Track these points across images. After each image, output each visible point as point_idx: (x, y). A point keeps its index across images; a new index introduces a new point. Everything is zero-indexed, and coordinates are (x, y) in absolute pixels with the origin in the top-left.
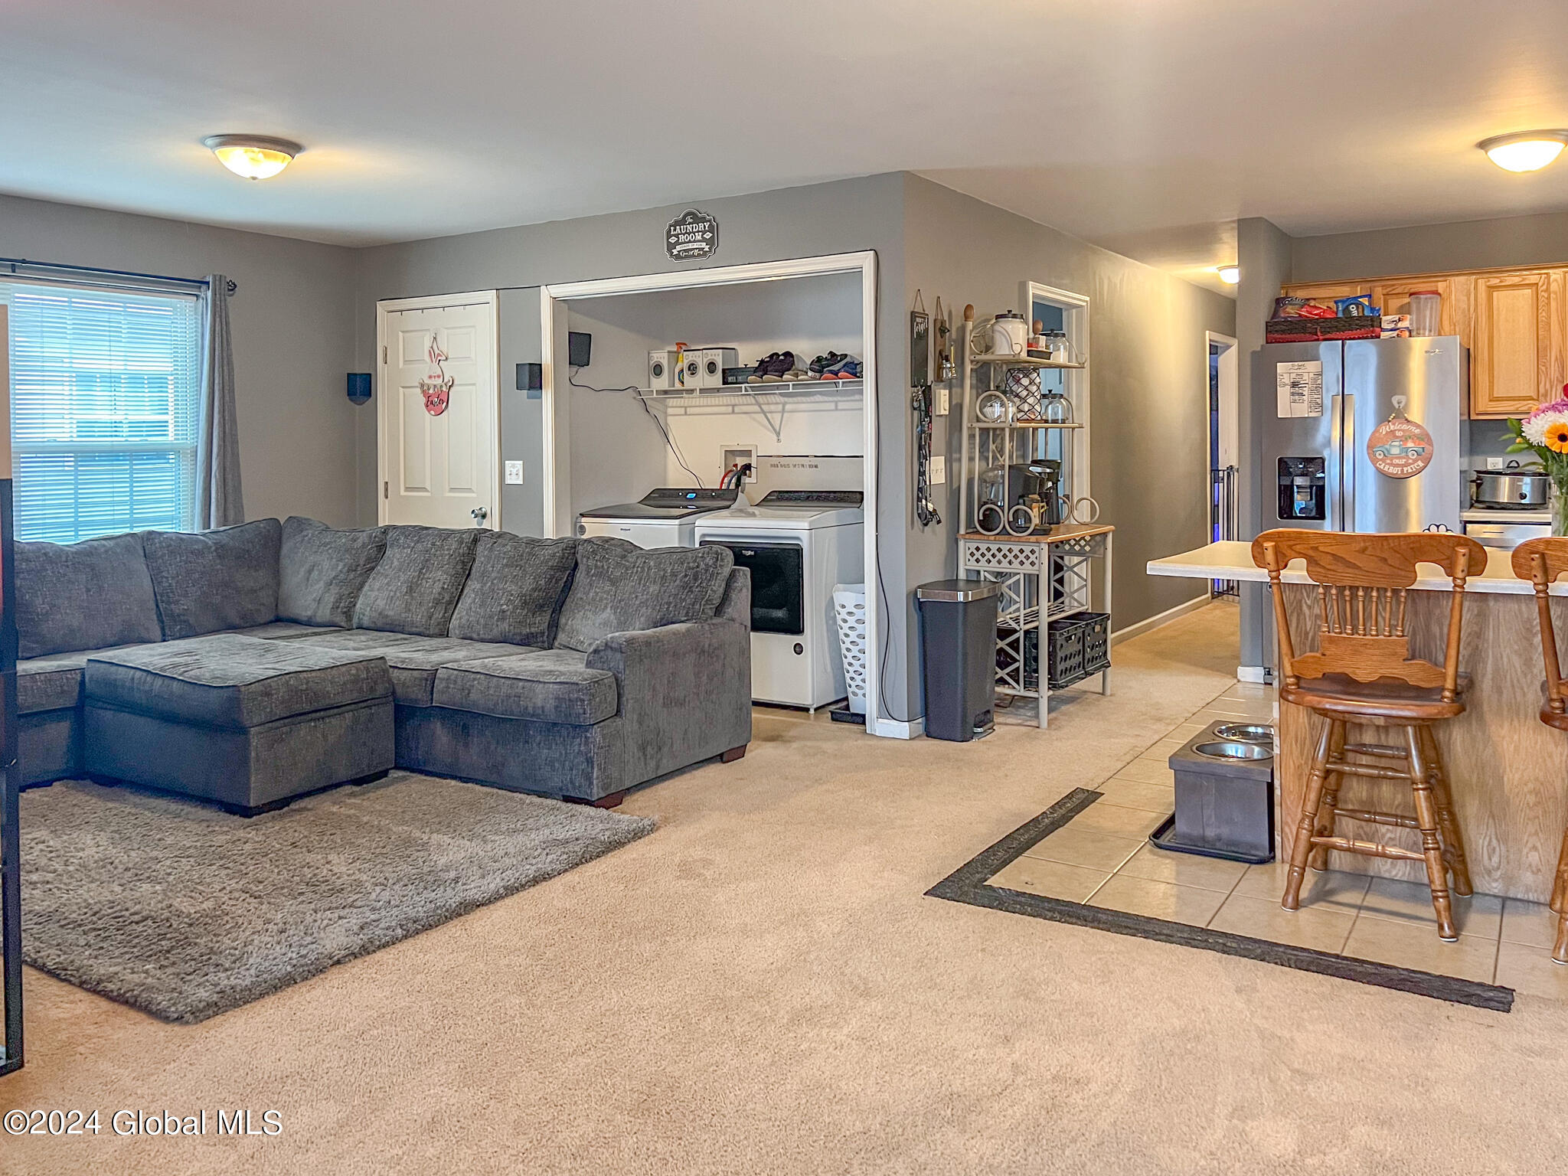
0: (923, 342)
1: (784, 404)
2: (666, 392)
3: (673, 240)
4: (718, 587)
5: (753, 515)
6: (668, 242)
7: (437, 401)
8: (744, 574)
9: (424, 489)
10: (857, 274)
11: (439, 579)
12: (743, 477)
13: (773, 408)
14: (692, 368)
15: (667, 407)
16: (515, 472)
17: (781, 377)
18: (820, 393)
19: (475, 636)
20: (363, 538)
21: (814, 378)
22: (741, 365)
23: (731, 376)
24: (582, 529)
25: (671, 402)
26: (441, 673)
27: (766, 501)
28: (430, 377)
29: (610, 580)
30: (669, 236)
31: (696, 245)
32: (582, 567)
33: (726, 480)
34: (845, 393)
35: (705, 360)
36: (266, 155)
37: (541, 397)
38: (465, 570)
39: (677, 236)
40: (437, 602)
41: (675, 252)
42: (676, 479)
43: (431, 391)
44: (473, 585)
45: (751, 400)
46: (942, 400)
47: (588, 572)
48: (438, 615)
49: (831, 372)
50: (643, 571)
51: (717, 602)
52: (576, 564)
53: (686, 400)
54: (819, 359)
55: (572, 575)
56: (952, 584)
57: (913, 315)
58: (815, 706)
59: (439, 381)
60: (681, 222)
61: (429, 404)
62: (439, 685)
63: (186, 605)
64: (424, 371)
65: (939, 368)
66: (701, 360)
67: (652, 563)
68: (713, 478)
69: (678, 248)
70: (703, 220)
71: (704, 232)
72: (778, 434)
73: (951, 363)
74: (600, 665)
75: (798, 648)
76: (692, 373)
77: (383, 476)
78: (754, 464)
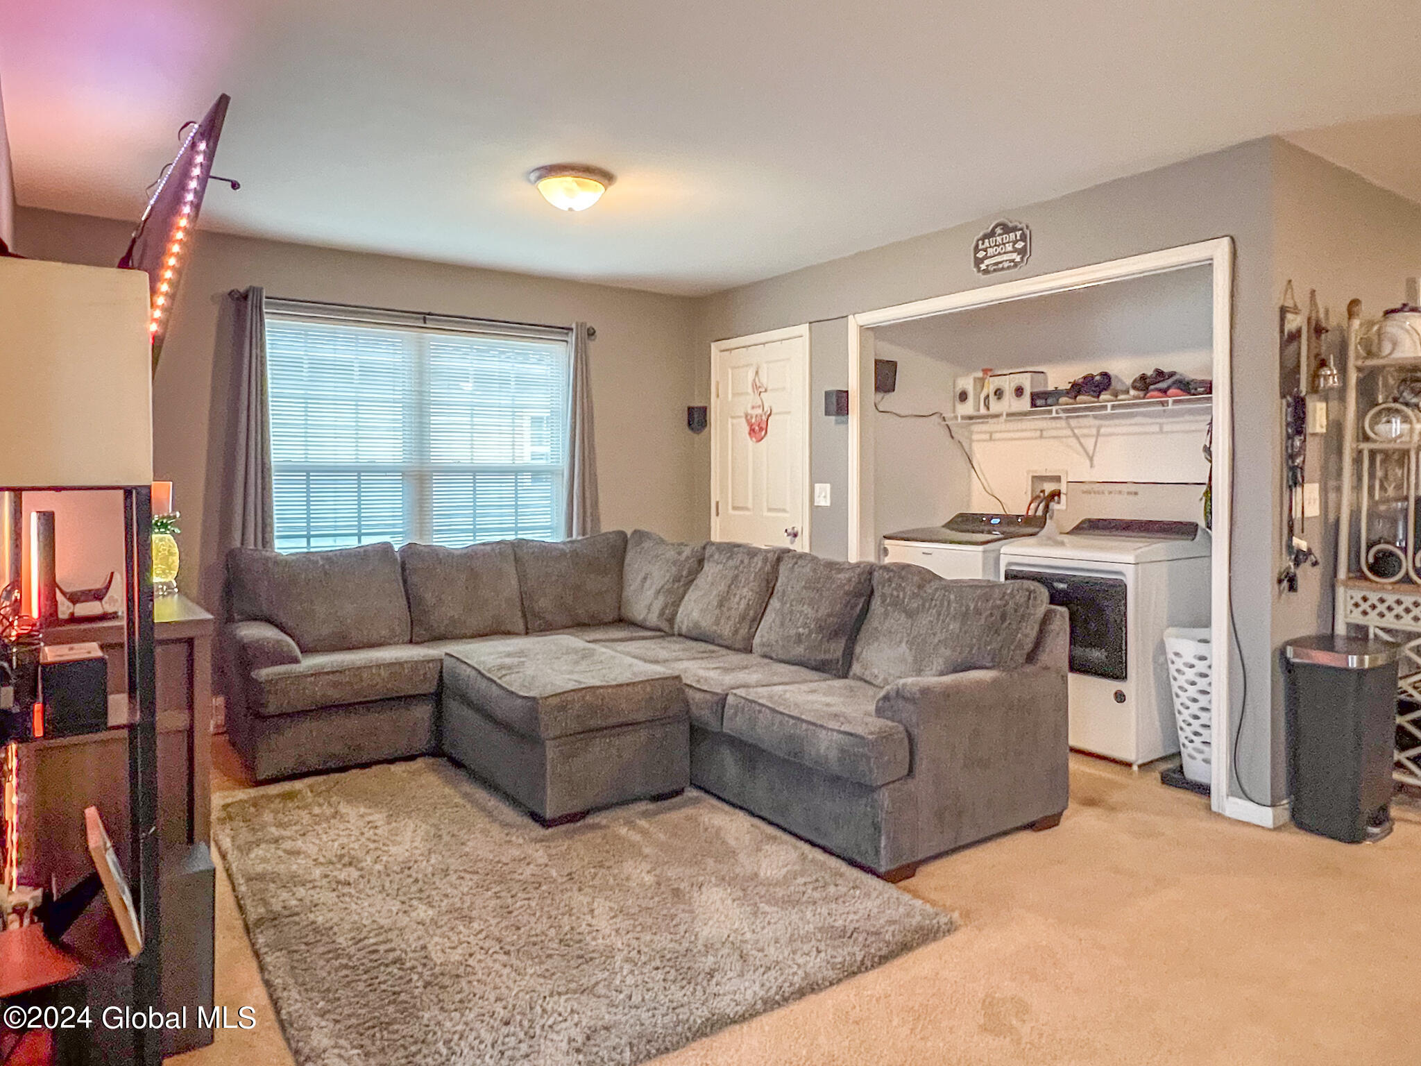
0: (1295, 344)
1: (1099, 428)
2: (971, 418)
3: (981, 254)
4: (1030, 631)
5: (1062, 544)
6: (976, 258)
7: (758, 430)
8: (1062, 616)
9: (747, 509)
10: (1205, 269)
11: (745, 595)
12: (1052, 504)
13: (1085, 431)
14: (999, 393)
15: (971, 433)
16: (824, 495)
17: (1098, 397)
18: (1144, 415)
19: (774, 656)
20: (687, 552)
21: (1136, 398)
22: (1051, 388)
23: (1042, 399)
24: (886, 551)
25: (976, 428)
26: (730, 699)
27: (1079, 529)
28: (753, 408)
29: (905, 611)
30: (977, 250)
31: (1005, 257)
32: (877, 594)
33: (1033, 506)
34: (1174, 414)
35: (1012, 385)
36: (579, 184)
37: (847, 422)
38: (768, 589)
39: (985, 250)
40: (743, 618)
41: (983, 267)
42: (980, 505)
43: (753, 420)
44: (775, 603)
45: (1063, 423)
46: (1318, 416)
47: (883, 602)
48: (743, 632)
49: (1160, 390)
50: (942, 604)
51: (1029, 646)
52: (872, 592)
53: (992, 425)
54: (1143, 378)
55: (868, 603)
56: (1327, 641)
57: (1283, 311)
58: (1140, 762)
59: (759, 411)
60: (992, 234)
61: (752, 431)
62: (729, 712)
63: (543, 603)
64: (748, 403)
65: (1315, 376)
66: (1008, 384)
67: (952, 597)
68: (1019, 505)
69: (987, 262)
70: (1014, 229)
71: (1015, 242)
72: (1091, 459)
73: (1331, 370)
74: (890, 714)
75: (1120, 697)
76: (999, 399)
77: (715, 497)
78: (1063, 490)
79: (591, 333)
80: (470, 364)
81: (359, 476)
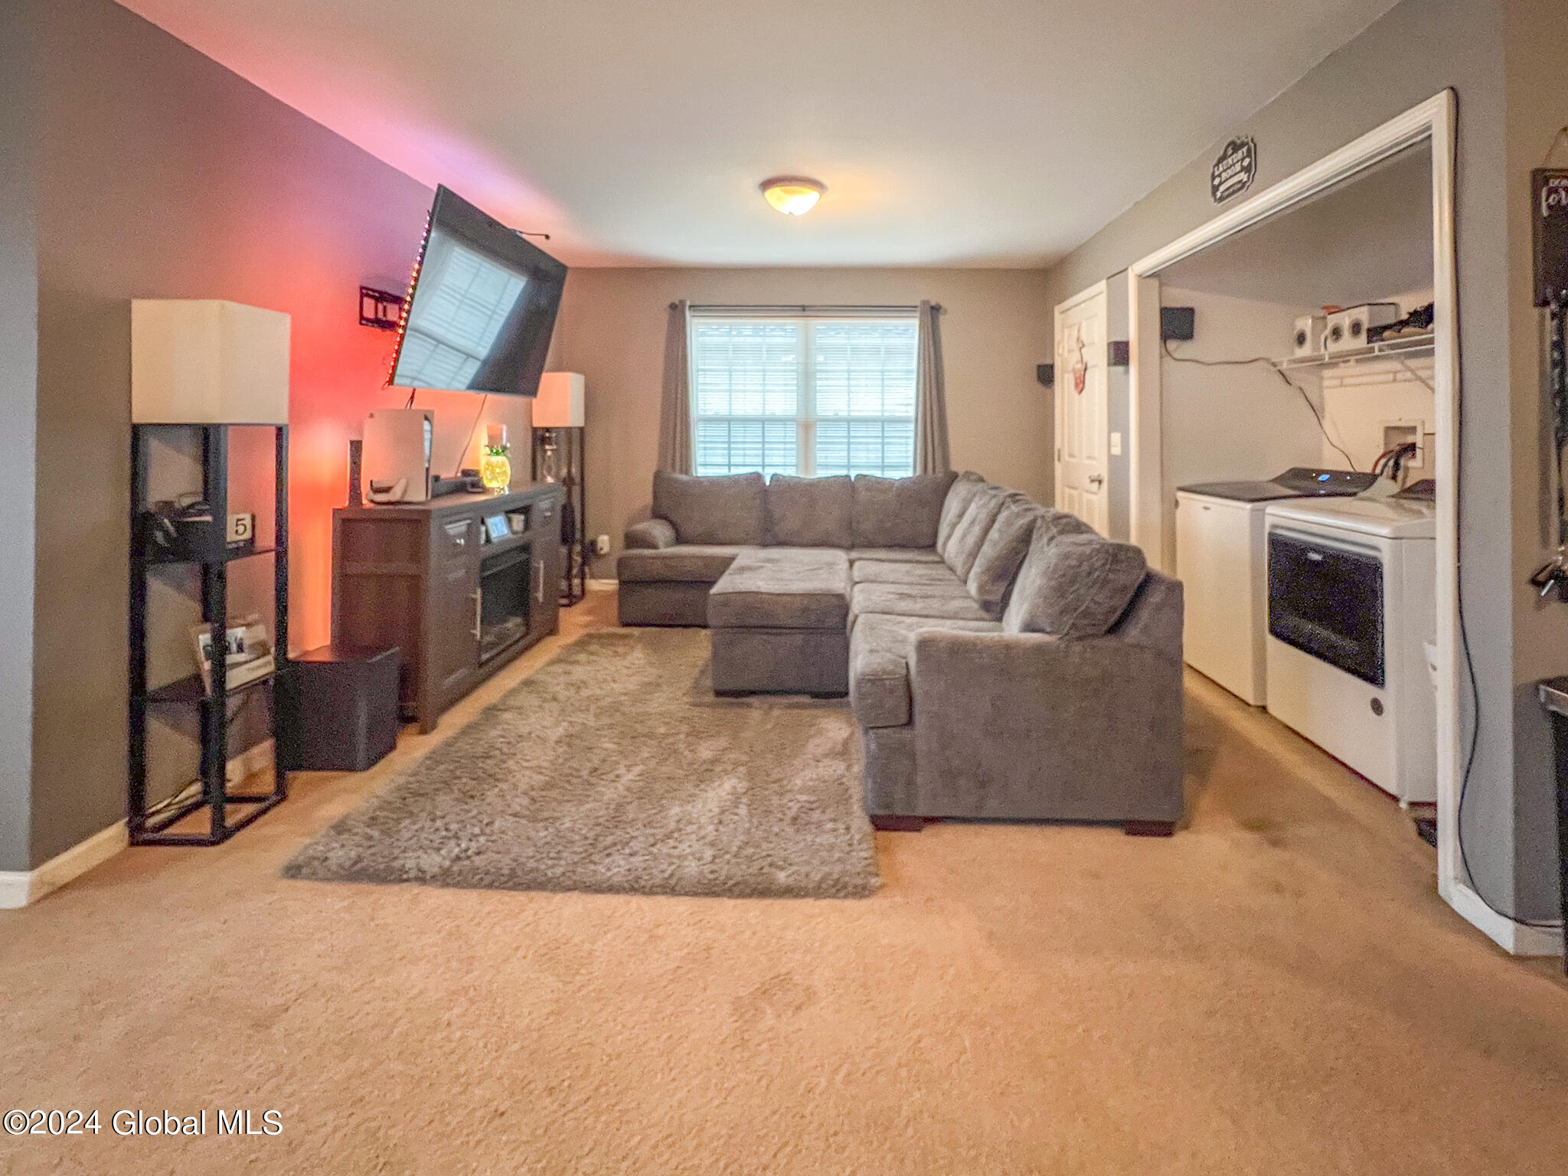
2: (1300, 362)
3: (1217, 181)
6: (1213, 186)
7: (1080, 384)
9: (1075, 456)
12: (1404, 460)
14: (1337, 333)
15: (1322, 378)
16: (1116, 445)
17: (1425, 328)
23: (1375, 333)
25: (1326, 374)
28: (1077, 363)
30: (1213, 178)
31: (1236, 179)
33: (1382, 462)
35: (1350, 321)
37: (1129, 373)
39: (1220, 176)
41: (1219, 194)
43: (1077, 374)
53: (1343, 370)
57: (1540, 176)
58: (1407, 798)
59: (1081, 365)
60: (1225, 156)
61: (1077, 384)
64: (1074, 359)
66: (1346, 321)
69: (1222, 188)
70: (1243, 145)
71: (1243, 160)
75: (1377, 707)
76: (1337, 339)
77: (1058, 445)
78: (1419, 444)
79: (935, 310)
80: (839, 340)
81: (763, 424)
